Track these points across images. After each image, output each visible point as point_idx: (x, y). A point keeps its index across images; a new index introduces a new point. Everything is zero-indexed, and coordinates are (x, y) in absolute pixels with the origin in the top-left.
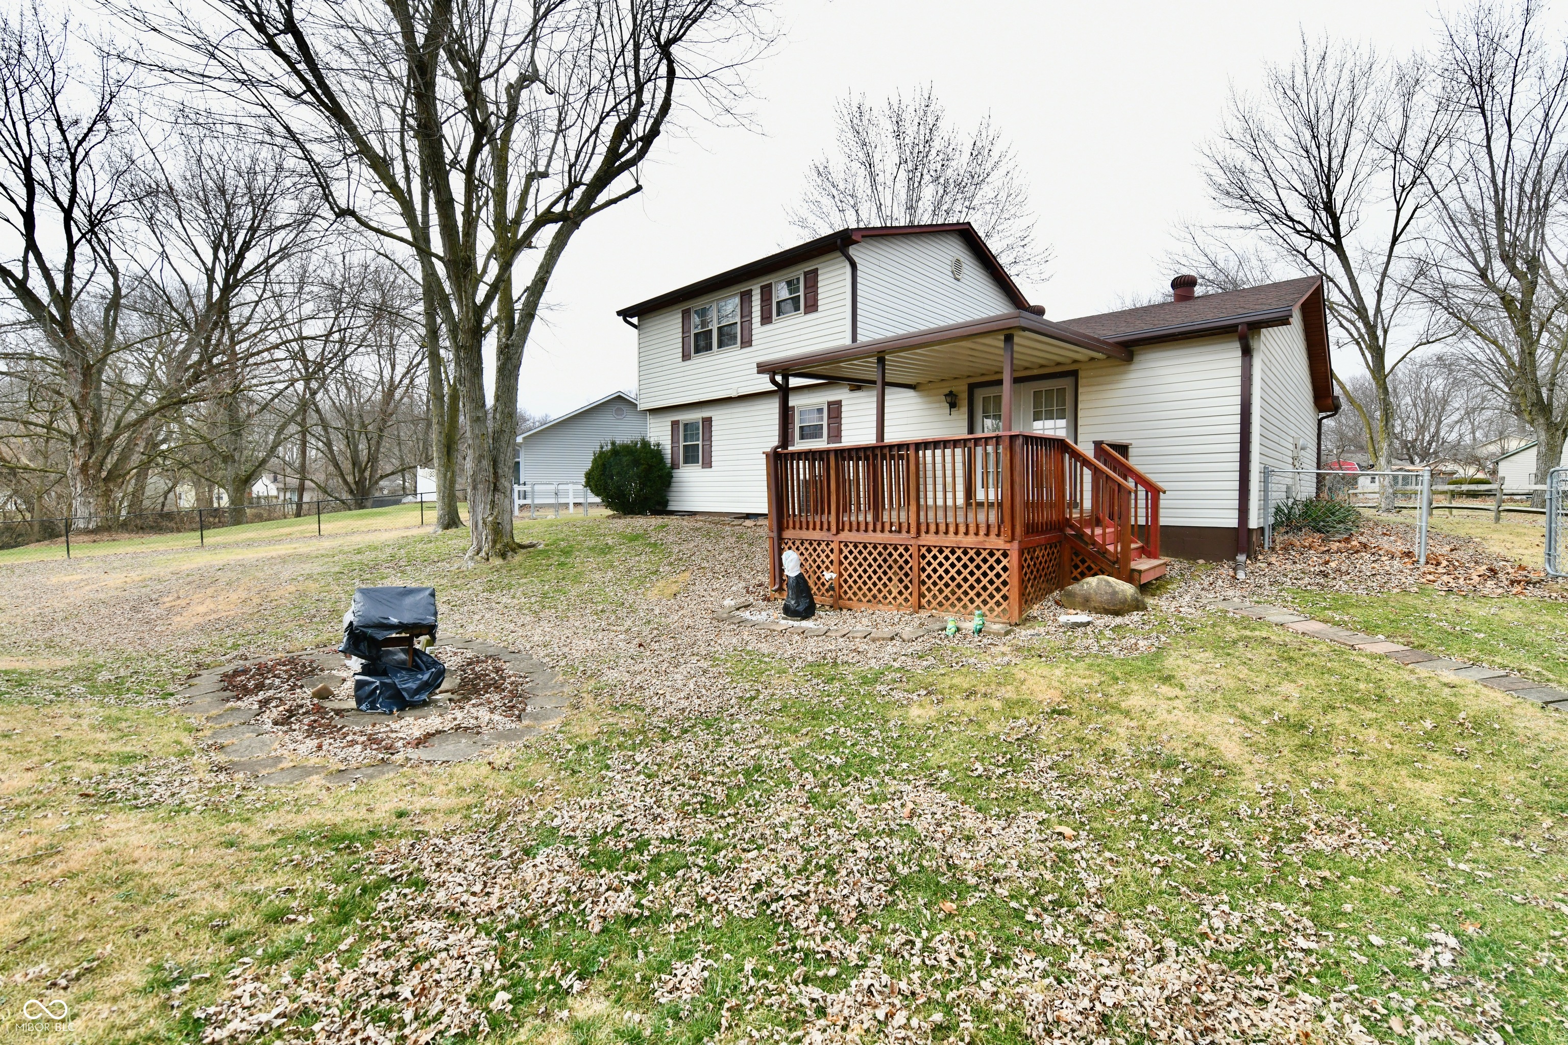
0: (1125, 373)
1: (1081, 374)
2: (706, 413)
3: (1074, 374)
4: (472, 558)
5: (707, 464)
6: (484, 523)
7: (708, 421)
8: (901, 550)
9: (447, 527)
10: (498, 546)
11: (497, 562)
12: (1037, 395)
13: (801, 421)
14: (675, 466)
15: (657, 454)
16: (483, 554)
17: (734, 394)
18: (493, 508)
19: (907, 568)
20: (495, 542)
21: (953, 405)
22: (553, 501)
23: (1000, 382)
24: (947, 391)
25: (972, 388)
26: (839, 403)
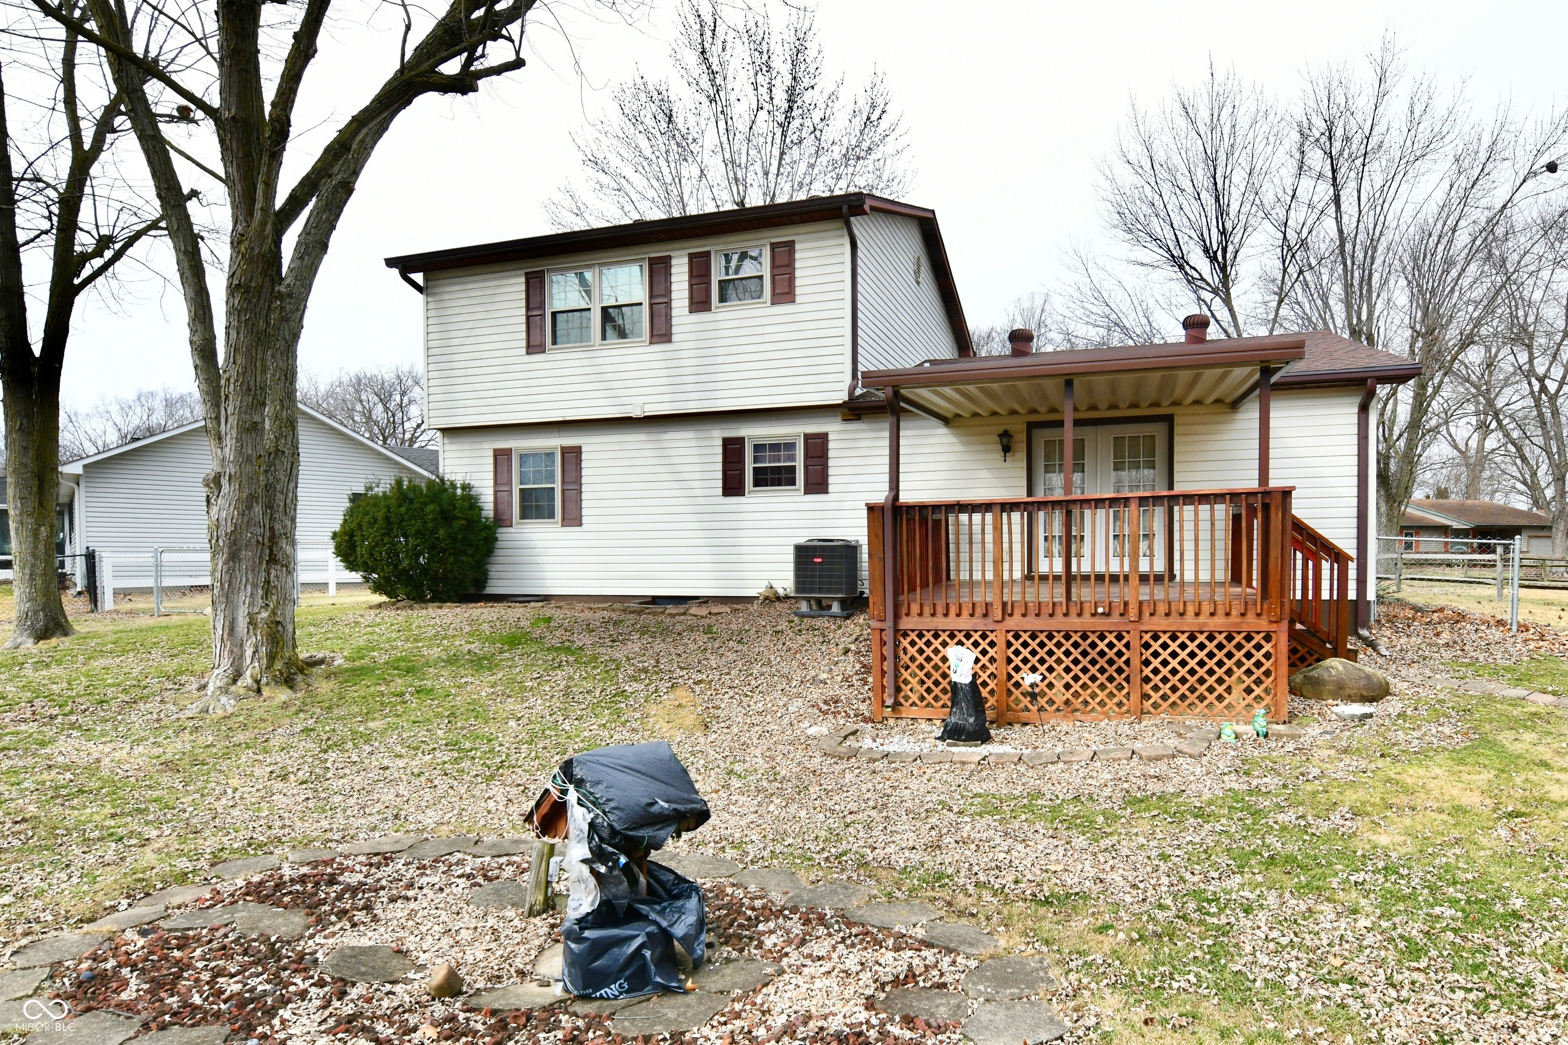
0: (1231, 422)
1: (1177, 420)
2: (570, 440)
3: (1169, 420)
4: (224, 690)
5: (573, 518)
6: (252, 623)
7: (573, 456)
8: (1111, 638)
9: (42, 635)
10: (278, 665)
11: (283, 695)
12: (1118, 441)
13: (756, 460)
14: (501, 520)
15: (470, 501)
16: (247, 679)
17: (637, 413)
18: (267, 595)
19: (1120, 662)
20: (272, 658)
21: (1006, 449)
22: (149, 583)
23: (1060, 424)
24: (1001, 429)
25: (1032, 427)
26: (823, 438)
